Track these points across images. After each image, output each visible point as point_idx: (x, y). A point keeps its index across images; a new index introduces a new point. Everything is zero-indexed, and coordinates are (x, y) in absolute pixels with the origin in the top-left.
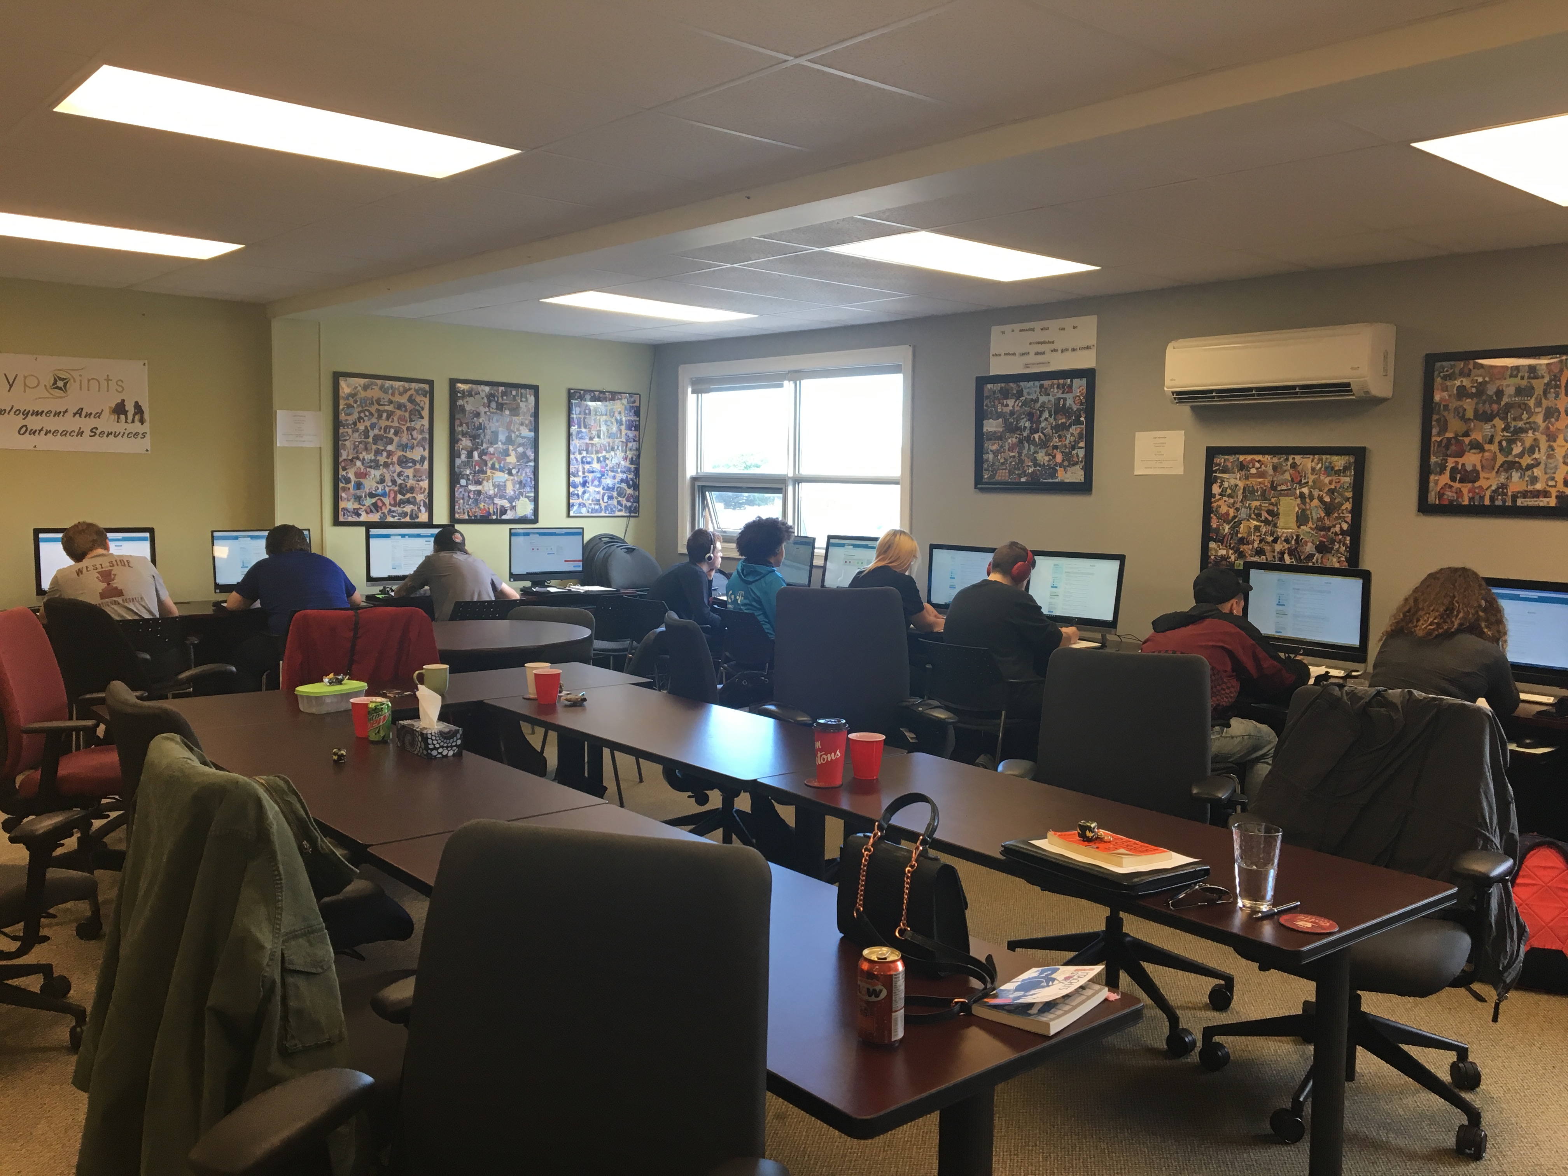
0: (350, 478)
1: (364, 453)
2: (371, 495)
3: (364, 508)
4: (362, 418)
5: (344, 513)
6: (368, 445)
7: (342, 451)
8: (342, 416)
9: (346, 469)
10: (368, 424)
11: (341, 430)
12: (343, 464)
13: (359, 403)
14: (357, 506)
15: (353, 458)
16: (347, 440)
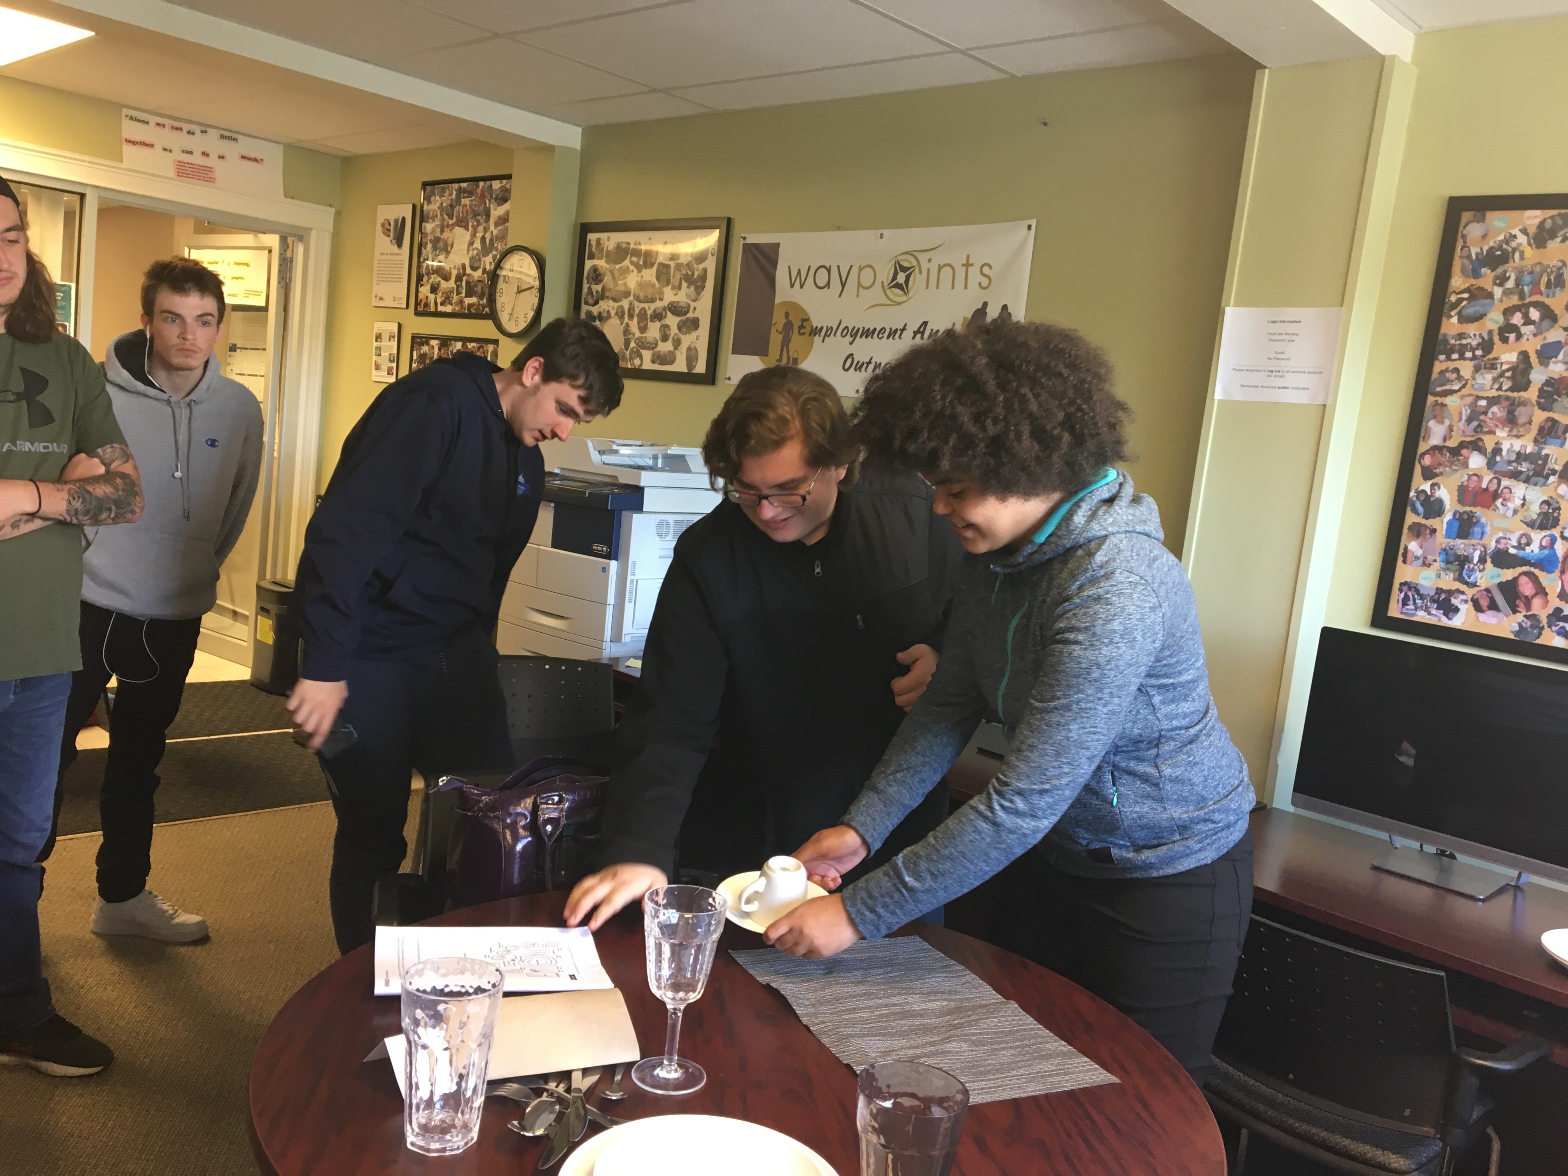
0: (1440, 502)
1: (1501, 433)
2: (1501, 559)
3: (1470, 592)
4: (1515, 329)
5: (1406, 599)
6: (1520, 411)
7: (1432, 424)
8: (1451, 325)
9: (1436, 475)
10: (1531, 344)
11: (1439, 366)
12: (1427, 461)
13: (1510, 284)
14: (1448, 582)
15: (1462, 445)
16: (1452, 392)
